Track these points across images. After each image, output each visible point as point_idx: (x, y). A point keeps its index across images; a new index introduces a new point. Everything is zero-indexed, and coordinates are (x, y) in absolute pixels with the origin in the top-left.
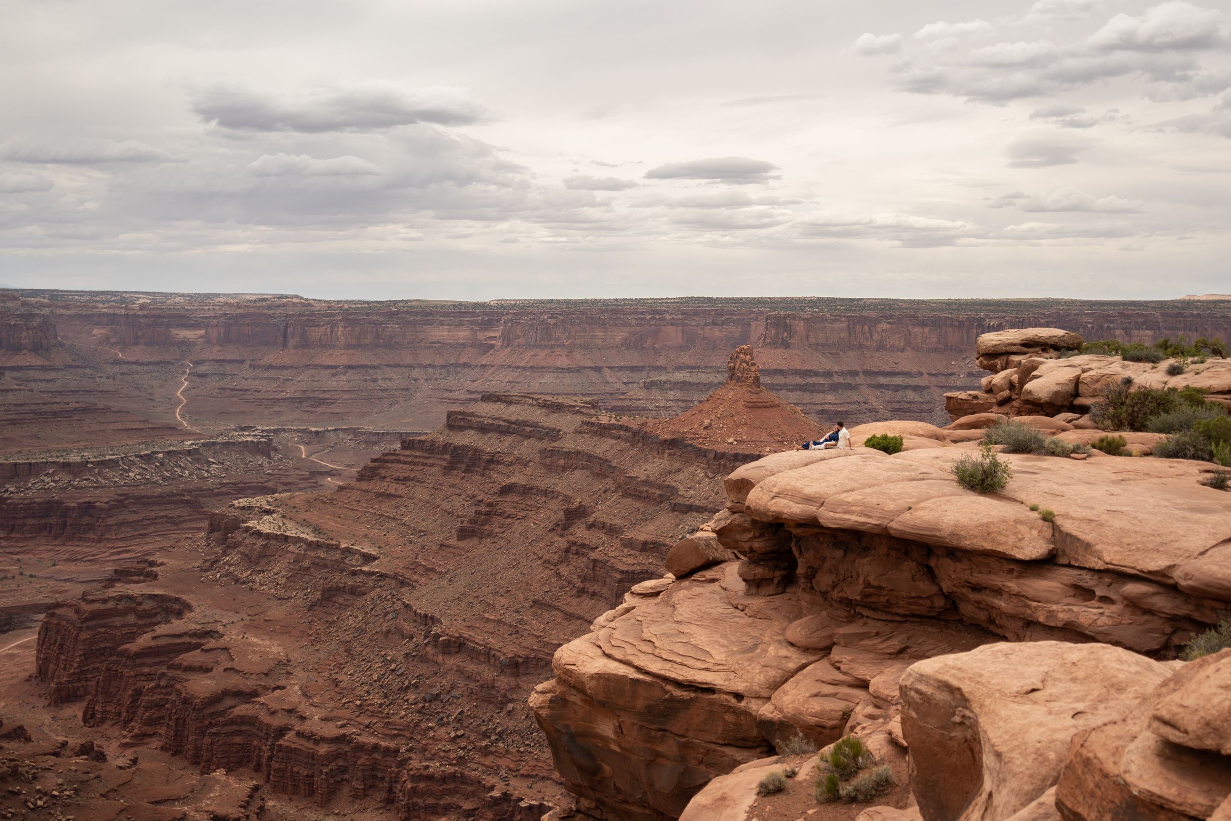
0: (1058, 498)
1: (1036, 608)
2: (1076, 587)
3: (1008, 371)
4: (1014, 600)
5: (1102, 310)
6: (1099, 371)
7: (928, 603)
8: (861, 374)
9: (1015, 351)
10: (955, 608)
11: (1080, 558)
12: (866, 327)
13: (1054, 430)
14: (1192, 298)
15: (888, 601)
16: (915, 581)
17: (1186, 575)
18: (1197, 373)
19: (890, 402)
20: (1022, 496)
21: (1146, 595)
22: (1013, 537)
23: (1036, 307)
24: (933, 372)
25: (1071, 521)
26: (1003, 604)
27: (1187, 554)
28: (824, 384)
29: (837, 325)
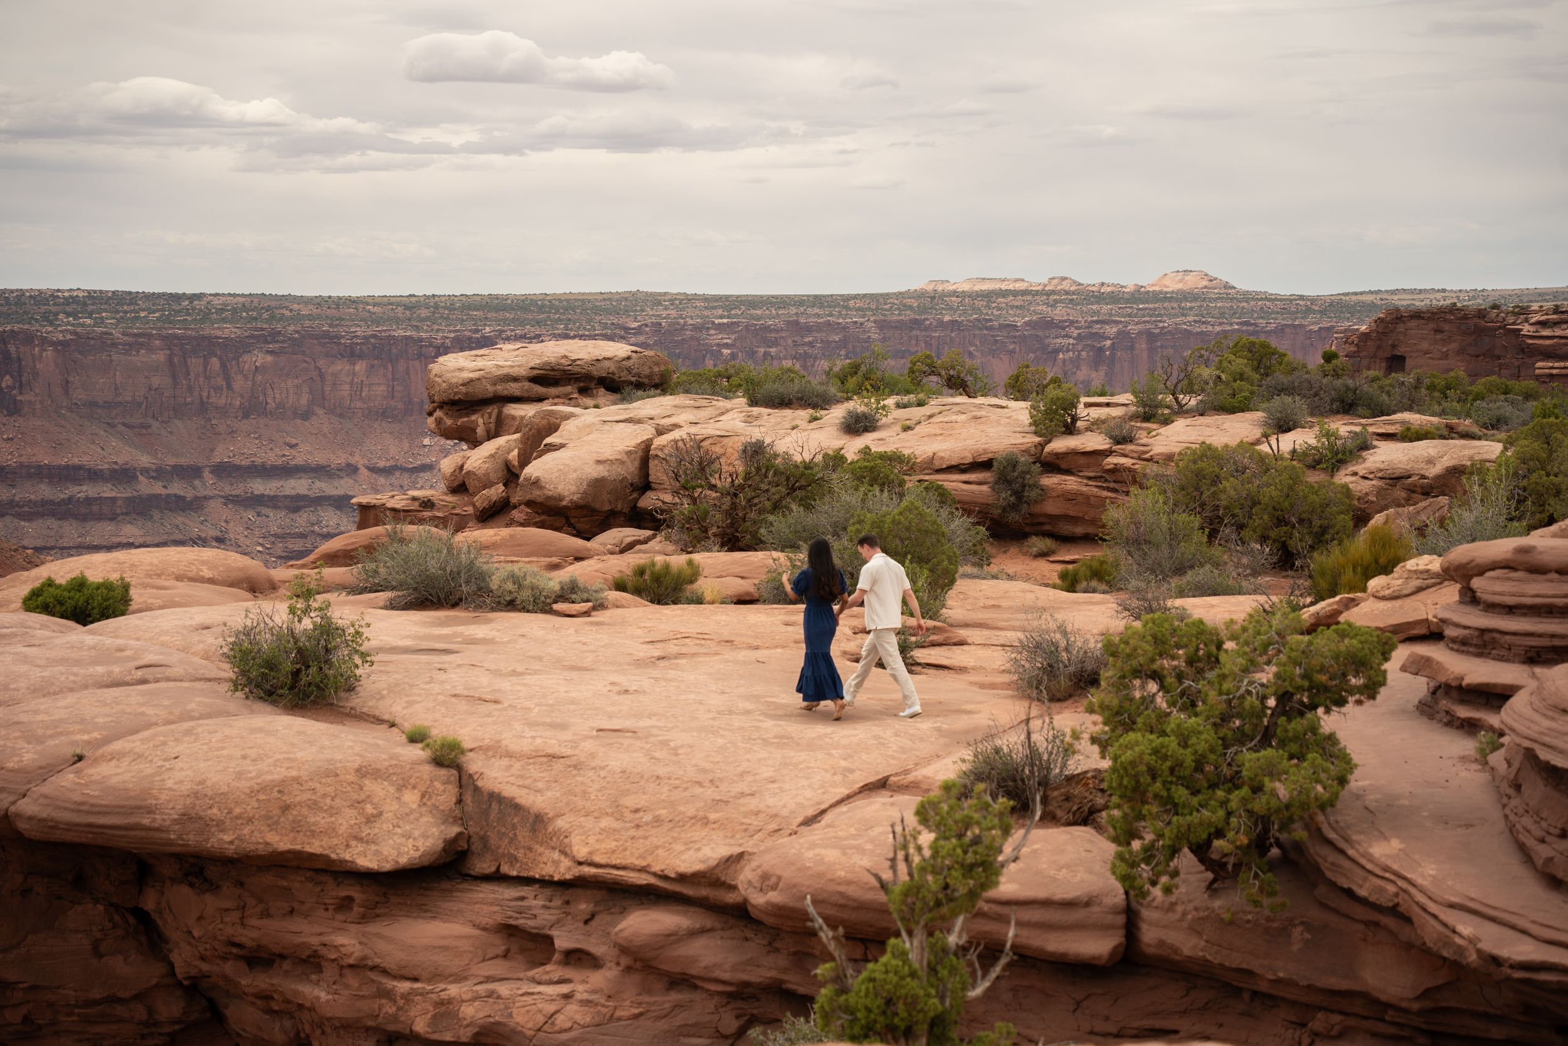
0: (484, 708)
1: (407, 997)
2: (509, 931)
3: (501, 441)
4: (352, 980)
5: (752, 317)
6: (694, 430)
7: (140, 1012)
8: (206, 474)
9: (517, 393)
10: (216, 1015)
11: (520, 854)
12: (215, 362)
13: (555, 560)
14: (940, 288)
15: (26, 1019)
16: (101, 956)
17: (765, 877)
18: (907, 429)
19: (282, 537)
20: (395, 708)
21: (673, 938)
22: (353, 812)
23: (608, 312)
24: (382, 464)
25: (505, 762)
26: (324, 996)
27: (774, 826)
28: (113, 500)
29: (141, 358)
